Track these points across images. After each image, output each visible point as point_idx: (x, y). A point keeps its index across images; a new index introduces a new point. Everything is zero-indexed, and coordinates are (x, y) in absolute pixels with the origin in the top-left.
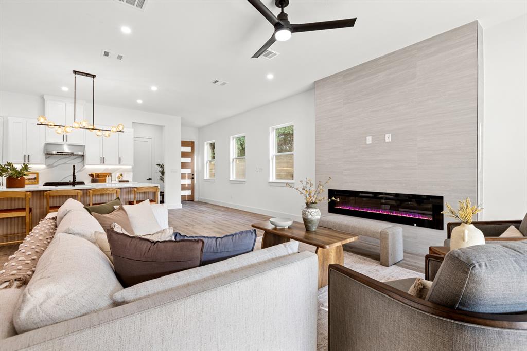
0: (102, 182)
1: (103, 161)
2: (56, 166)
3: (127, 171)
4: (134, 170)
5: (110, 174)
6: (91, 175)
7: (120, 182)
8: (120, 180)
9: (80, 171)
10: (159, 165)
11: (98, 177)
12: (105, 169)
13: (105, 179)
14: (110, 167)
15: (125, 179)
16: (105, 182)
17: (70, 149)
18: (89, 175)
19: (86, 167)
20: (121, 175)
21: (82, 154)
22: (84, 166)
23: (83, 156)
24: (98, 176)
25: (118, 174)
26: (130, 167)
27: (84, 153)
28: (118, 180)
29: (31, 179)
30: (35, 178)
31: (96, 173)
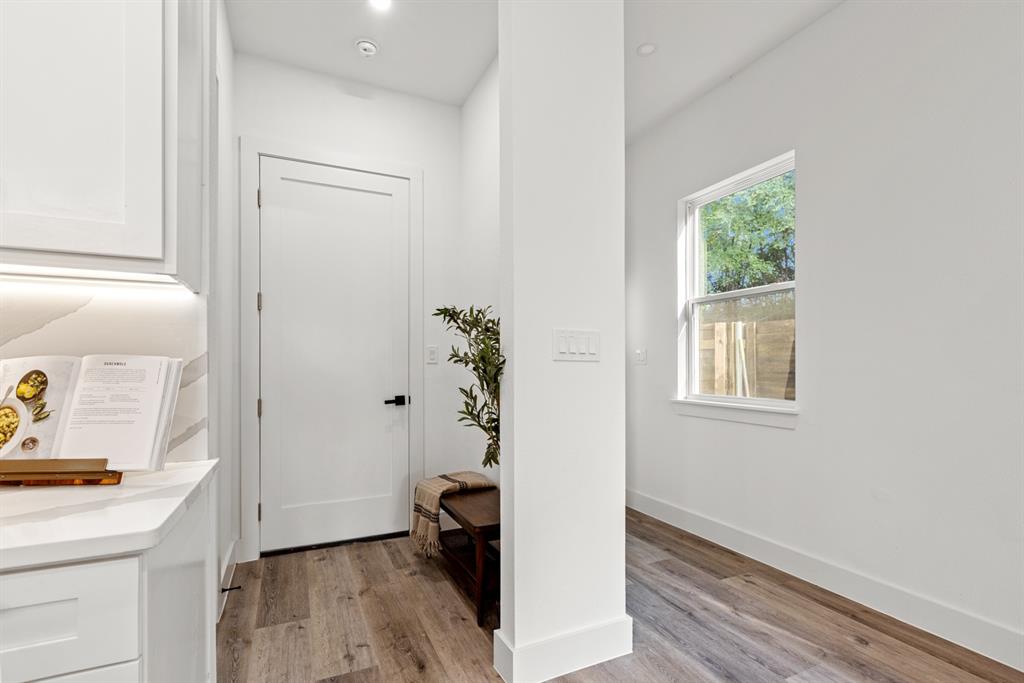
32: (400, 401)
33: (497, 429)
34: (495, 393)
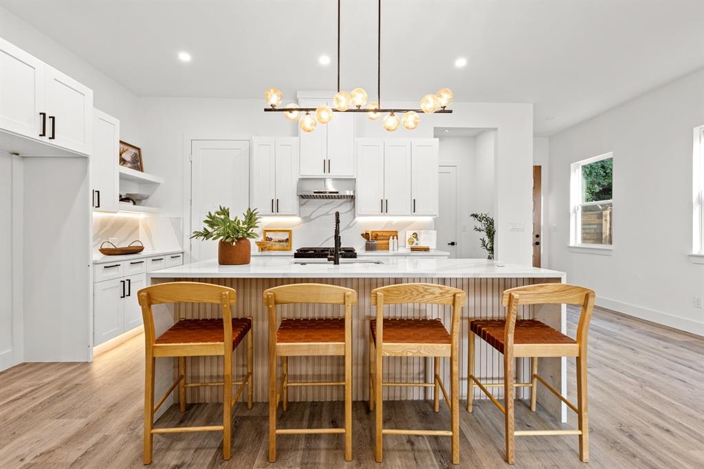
0: (382, 249)
1: (384, 207)
2: (315, 219)
3: (426, 227)
4: (437, 225)
5: (395, 234)
6: (366, 236)
7: (413, 249)
8: (414, 245)
9: (348, 227)
10: (476, 216)
11: (376, 240)
12: (388, 224)
13: (388, 244)
14: (396, 220)
15: (422, 244)
16: (388, 249)
17: (334, 186)
18: (362, 235)
19: (359, 219)
20: (415, 235)
21: (352, 194)
22: (354, 218)
23: (352, 198)
24: (376, 237)
25: (409, 234)
26: (429, 219)
27: (354, 192)
28: (408, 246)
29: (282, 241)
30: (287, 239)
31: (372, 232)
32: (453, 244)
33: (493, 250)
34: (492, 241)
